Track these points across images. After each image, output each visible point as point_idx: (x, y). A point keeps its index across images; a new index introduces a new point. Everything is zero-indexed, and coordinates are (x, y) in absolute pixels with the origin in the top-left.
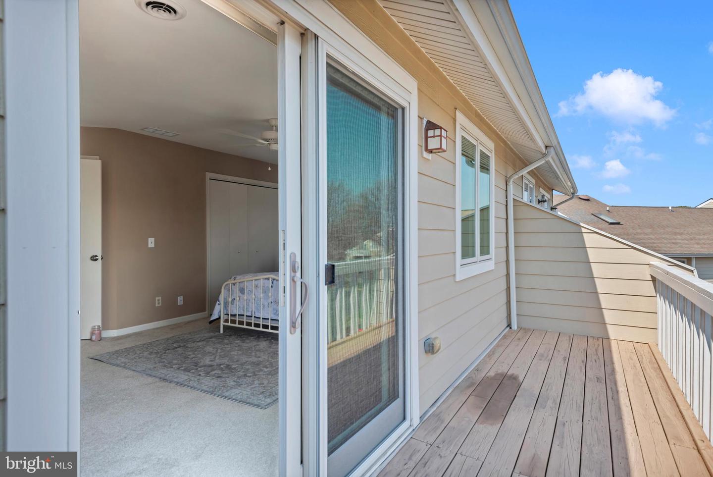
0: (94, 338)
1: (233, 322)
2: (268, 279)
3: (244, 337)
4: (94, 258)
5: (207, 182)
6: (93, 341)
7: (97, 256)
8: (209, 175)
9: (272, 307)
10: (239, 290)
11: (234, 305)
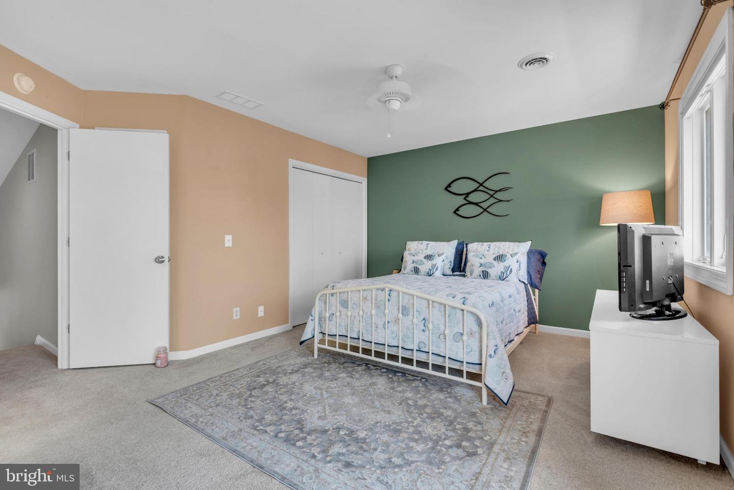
0: (159, 363)
1: (332, 344)
2: (383, 290)
3: (348, 367)
4: (159, 260)
5: (289, 171)
6: (159, 368)
7: (163, 258)
8: (292, 162)
9: (390, 328)
10: (340, 303)
11: (333, 322)
